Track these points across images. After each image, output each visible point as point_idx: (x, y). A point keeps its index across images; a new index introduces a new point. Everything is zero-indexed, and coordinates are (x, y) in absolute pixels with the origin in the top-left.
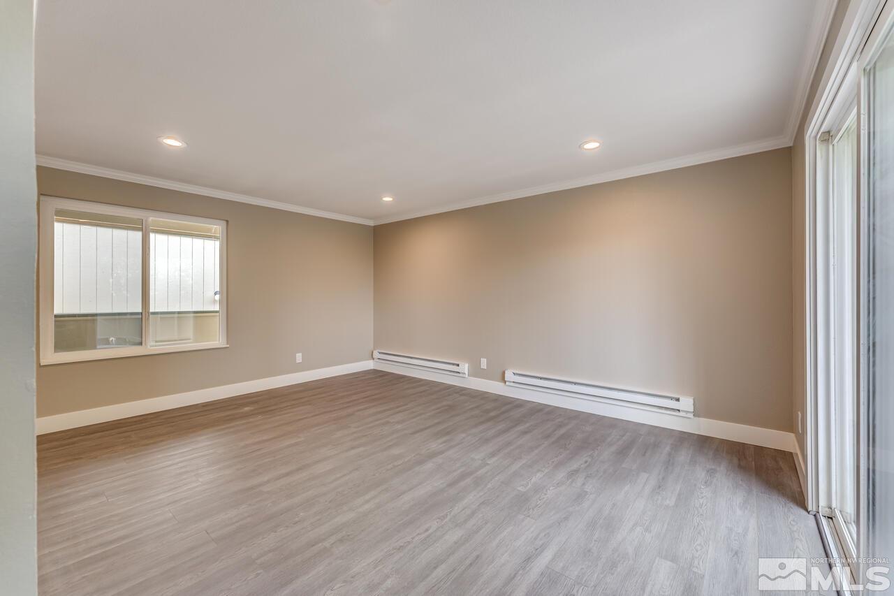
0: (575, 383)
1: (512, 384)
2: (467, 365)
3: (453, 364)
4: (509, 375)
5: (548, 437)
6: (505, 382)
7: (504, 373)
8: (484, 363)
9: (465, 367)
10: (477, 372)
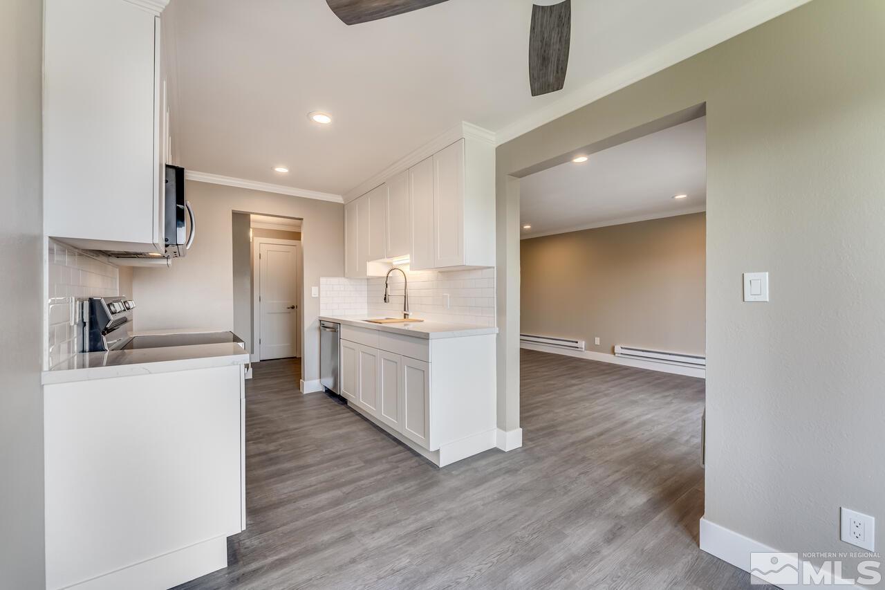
0: (670, 354)
1: (620, 355)
2: (584, 343)
3: (573, 342)
4: (618, 349)
5: (649, 383)
6: (614, 354)
7: (614, 347)
8: (597, 340)
9: (582, 344)
10: (591, 347)
